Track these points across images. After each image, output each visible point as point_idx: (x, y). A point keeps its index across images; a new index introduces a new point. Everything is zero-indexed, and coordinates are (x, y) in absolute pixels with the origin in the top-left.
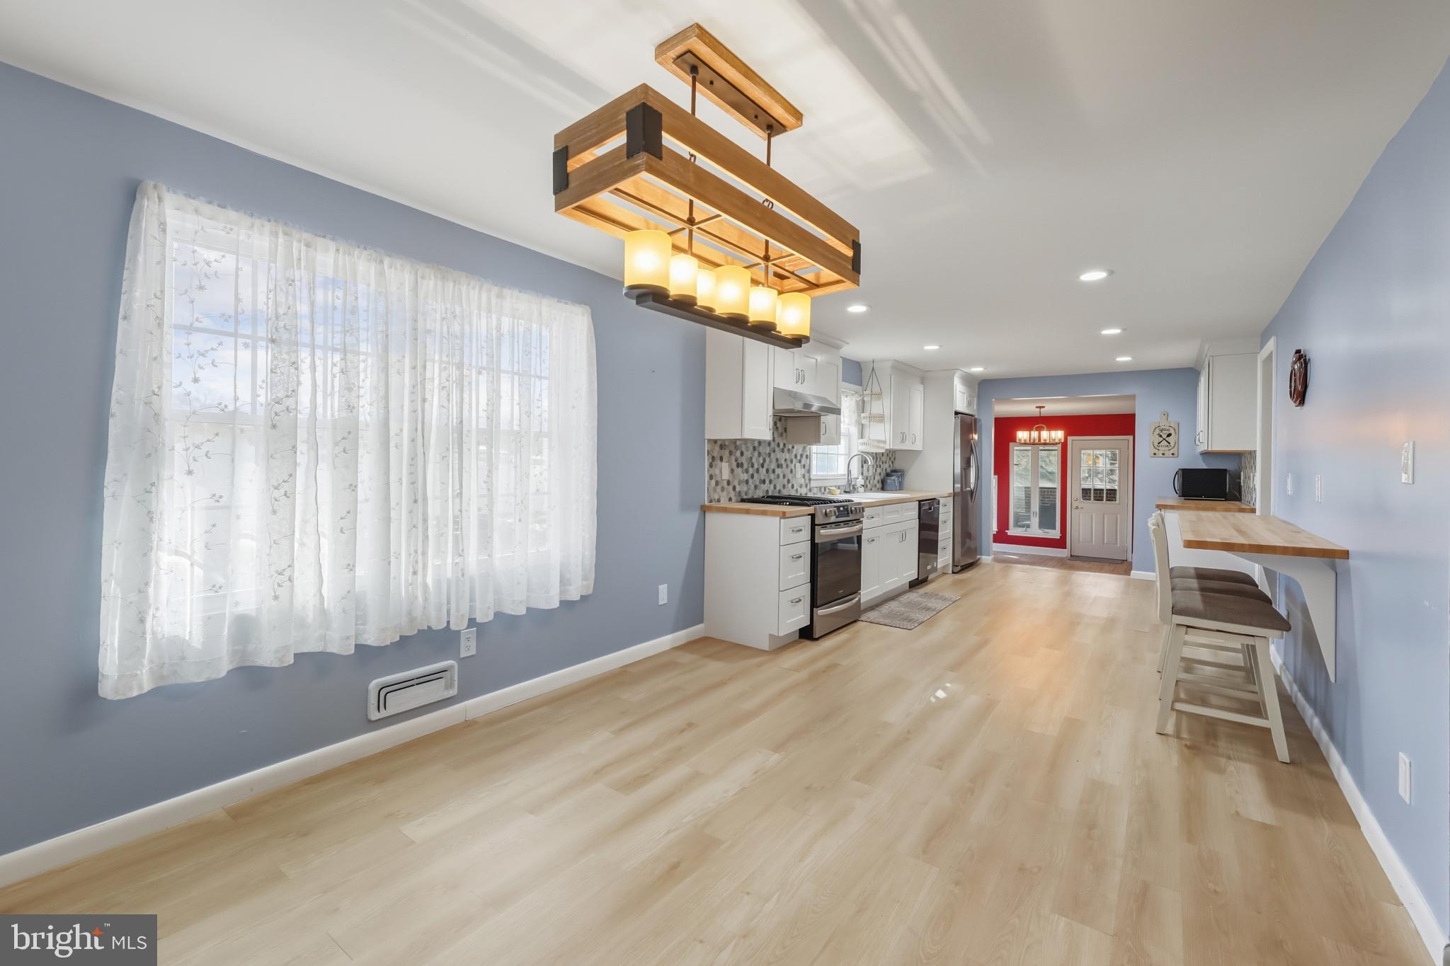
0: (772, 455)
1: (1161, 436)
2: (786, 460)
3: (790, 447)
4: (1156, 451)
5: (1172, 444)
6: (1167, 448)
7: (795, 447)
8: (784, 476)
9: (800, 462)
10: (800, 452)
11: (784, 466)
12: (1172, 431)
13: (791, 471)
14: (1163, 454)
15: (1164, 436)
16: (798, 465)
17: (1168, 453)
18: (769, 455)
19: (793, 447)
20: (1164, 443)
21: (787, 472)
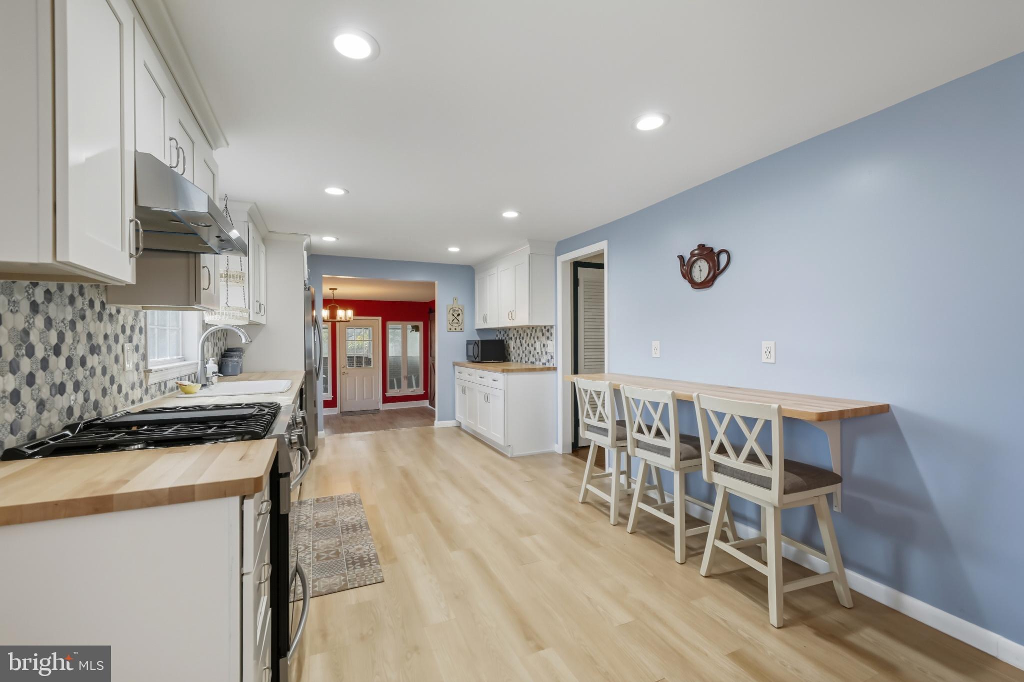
0: (79, 326)
1: (454, 315)
2: (106, 337)
3: (114, 311)
4: (451, 327)
5: (460, 322)
6: (457, 325)
7: (123, 312)
8: (104, 371)
9: (131, 341)
10: (130, 321)
11: (104, 349)
12: (460, 312)
13: (117, 360)
14: (455, 329)
15: (456, 315)
16: (128, 346)
17: (458, 329)
18: (73, 324)
19: (118, 312)
20: (456, 321)
21: (109, 360)
